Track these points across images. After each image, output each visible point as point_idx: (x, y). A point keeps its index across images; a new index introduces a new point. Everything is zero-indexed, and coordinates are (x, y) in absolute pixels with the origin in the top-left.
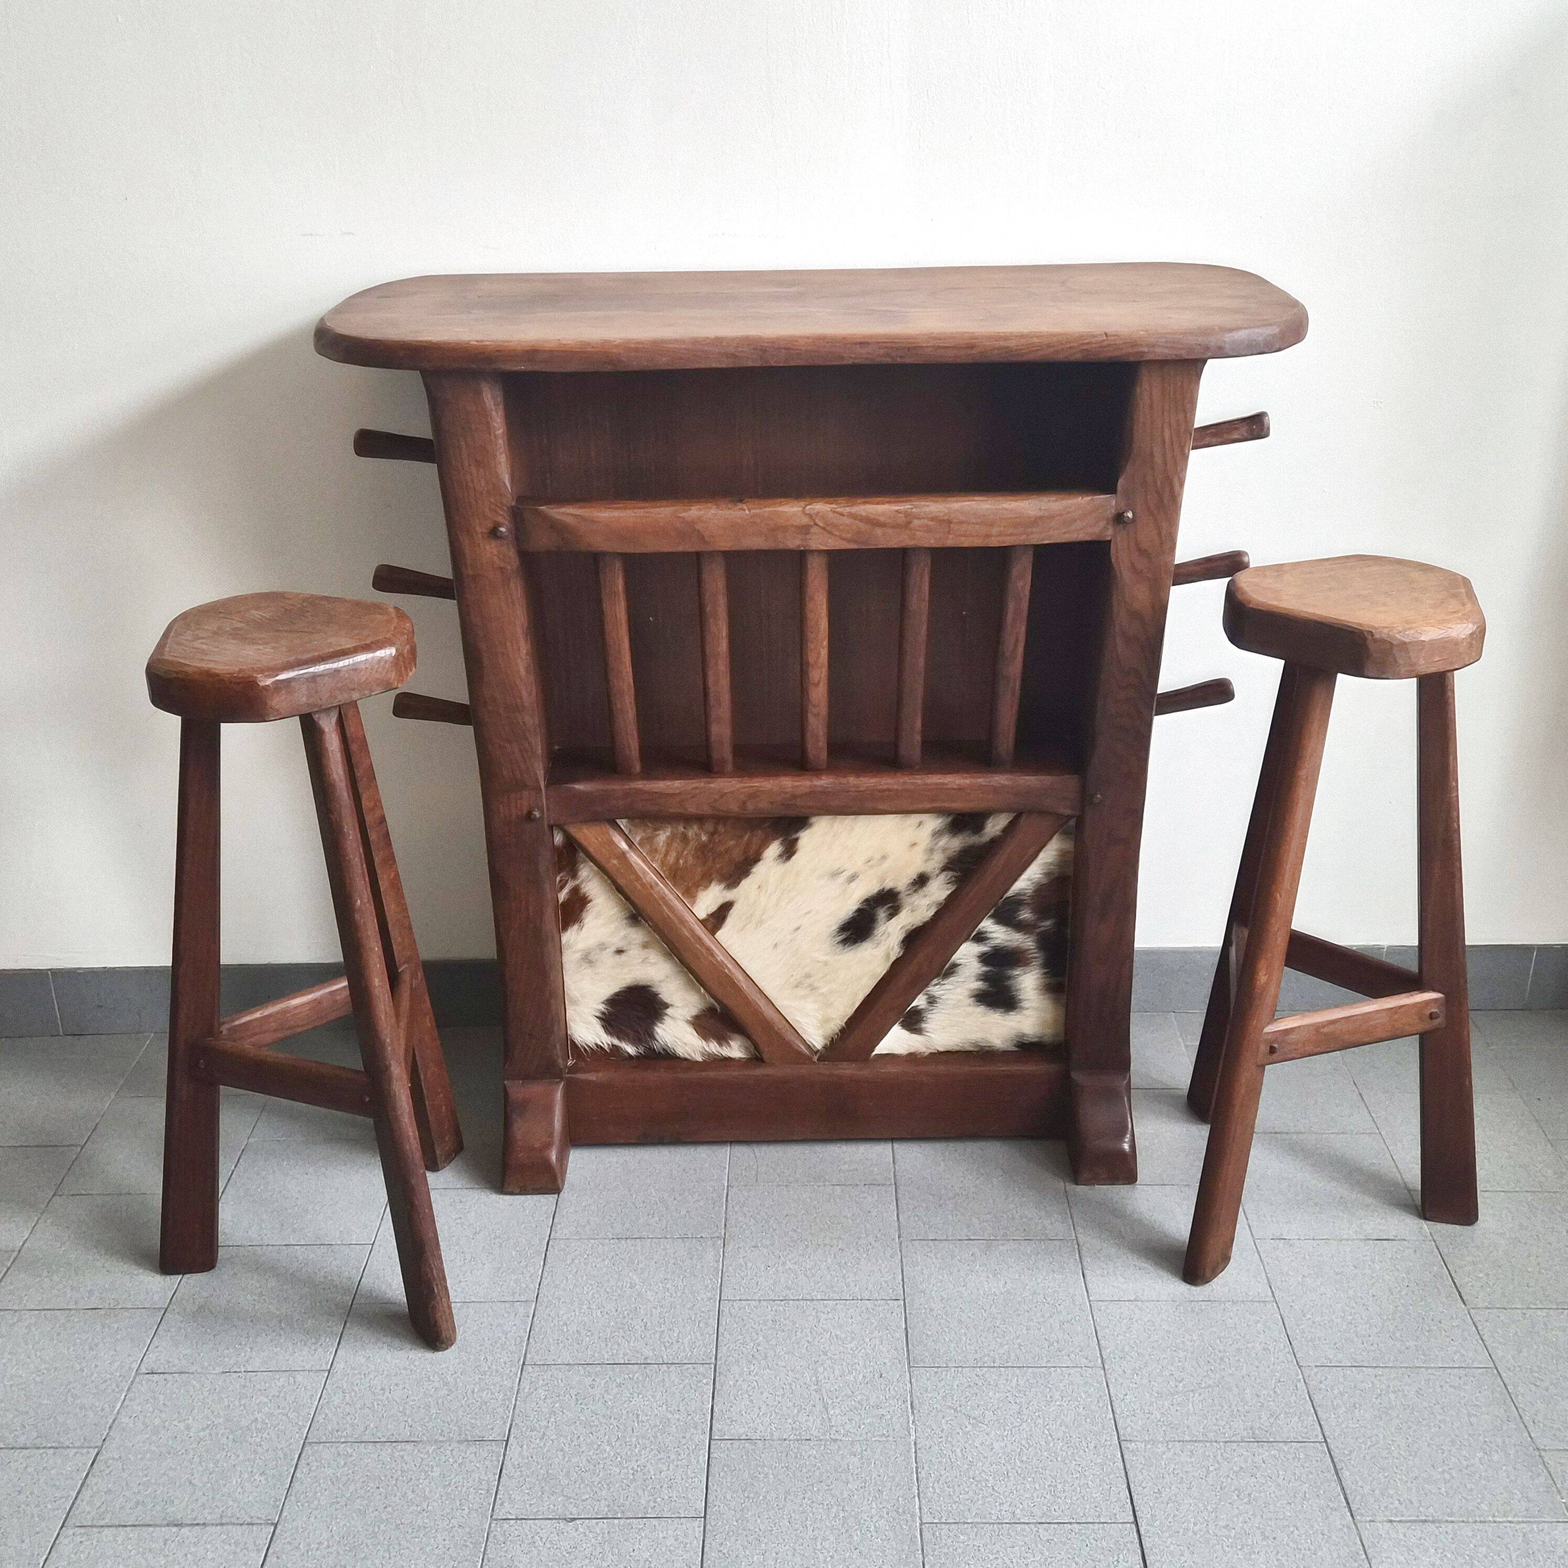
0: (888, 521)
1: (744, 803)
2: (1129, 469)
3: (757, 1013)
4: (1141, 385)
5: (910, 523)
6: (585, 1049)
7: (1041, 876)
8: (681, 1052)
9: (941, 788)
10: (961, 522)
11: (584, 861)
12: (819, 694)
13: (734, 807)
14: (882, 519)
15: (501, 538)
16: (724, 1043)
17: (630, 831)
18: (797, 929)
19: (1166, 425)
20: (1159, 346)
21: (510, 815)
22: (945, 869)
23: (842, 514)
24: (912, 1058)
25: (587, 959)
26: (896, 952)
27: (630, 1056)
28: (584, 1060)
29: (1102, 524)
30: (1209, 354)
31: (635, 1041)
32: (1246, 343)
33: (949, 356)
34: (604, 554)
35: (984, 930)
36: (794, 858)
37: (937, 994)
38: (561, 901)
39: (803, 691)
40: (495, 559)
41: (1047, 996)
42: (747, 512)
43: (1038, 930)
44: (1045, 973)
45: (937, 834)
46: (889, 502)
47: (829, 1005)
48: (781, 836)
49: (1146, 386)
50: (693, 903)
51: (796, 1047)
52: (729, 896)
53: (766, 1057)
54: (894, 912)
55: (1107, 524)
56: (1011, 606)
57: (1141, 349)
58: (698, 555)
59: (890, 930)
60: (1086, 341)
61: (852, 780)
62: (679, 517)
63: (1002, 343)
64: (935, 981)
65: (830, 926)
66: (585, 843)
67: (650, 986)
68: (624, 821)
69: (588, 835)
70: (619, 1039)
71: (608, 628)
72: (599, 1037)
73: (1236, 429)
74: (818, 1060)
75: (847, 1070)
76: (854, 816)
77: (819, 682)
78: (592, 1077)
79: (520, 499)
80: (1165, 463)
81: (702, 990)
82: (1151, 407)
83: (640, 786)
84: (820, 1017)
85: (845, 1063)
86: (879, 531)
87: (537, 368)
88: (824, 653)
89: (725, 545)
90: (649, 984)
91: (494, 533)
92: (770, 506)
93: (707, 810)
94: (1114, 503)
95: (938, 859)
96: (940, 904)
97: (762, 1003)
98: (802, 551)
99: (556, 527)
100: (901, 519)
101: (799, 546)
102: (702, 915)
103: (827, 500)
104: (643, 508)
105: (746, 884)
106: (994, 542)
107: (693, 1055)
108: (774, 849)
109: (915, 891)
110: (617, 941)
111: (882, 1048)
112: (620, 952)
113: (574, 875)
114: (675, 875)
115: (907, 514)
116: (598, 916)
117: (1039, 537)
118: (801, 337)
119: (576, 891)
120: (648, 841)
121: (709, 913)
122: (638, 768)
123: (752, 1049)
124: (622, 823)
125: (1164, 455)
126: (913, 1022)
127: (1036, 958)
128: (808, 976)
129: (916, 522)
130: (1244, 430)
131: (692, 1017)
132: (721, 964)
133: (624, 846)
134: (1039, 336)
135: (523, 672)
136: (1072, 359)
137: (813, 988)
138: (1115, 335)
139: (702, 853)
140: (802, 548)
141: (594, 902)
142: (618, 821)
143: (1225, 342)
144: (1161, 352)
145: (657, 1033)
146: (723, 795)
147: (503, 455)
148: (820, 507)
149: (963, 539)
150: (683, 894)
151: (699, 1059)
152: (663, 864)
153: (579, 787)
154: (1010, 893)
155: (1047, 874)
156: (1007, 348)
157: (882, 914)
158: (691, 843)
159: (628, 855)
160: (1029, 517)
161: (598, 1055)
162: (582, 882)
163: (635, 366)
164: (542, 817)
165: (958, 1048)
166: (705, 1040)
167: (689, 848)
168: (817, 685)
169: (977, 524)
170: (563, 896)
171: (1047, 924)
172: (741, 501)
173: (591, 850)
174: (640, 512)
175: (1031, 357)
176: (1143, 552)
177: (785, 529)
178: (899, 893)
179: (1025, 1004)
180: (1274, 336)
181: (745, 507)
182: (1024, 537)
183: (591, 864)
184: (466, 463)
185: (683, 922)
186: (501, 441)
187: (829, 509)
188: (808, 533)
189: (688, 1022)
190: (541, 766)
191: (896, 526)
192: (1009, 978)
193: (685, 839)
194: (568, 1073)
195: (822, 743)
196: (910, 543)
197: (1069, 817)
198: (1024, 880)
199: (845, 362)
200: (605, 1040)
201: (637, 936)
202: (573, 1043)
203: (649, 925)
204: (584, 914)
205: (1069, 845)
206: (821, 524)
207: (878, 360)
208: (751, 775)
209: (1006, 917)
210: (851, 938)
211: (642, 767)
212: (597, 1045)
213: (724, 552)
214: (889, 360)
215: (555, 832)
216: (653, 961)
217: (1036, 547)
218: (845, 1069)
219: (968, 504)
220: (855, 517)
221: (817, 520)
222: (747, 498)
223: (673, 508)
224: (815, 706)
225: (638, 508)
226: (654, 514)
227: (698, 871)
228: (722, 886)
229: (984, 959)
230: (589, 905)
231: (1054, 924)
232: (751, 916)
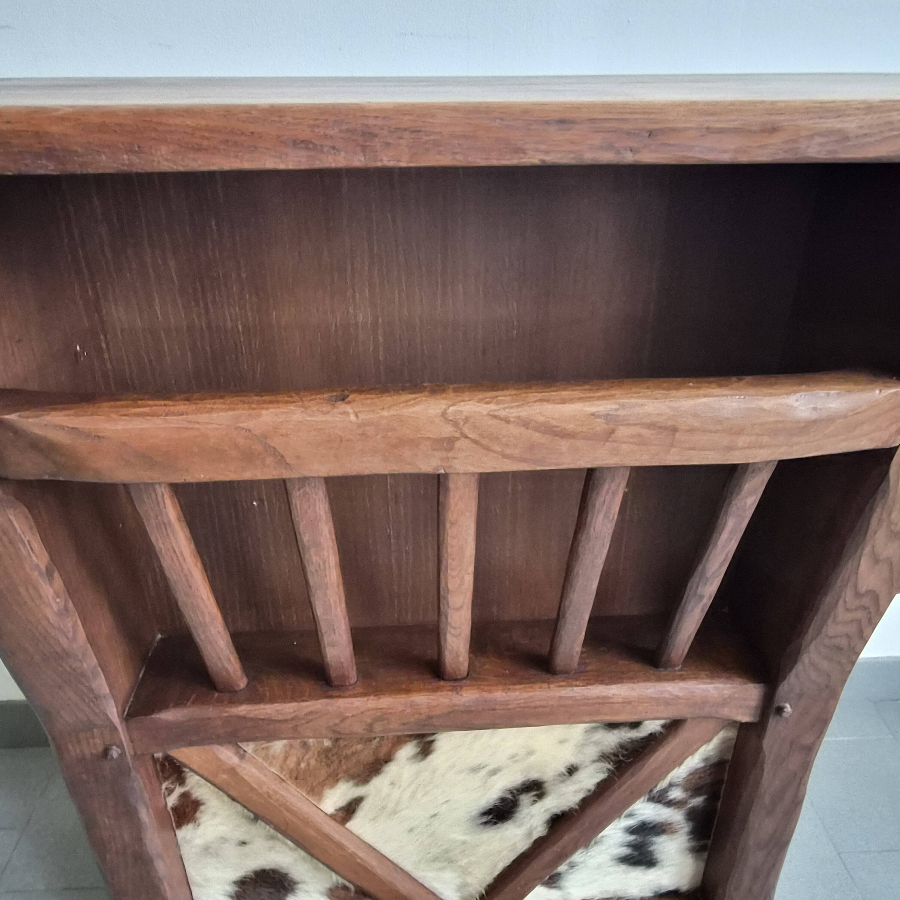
0: (580, 429)
1: (371, 725)
5: (613, 432)
7: (700, 764)
10: (692, 430)
11: (189, 773)
12: (460, 617)
13: (359, 729)
14: (571, 427)
18: (435, 815)
21: (83, 754)
22: (598, 761)
23: (506, 420)
25: (208, 851)
26: (540, 830)
29: (895, 427)
35: (634, 808)
36: (431, 757)
37: (579, 860)
38: (170, 805)
39: (441, 615)
41: (689, 855)
42: (353, 417)
43: (689, 807)
44: (690, 839)
45: (590, 731)
46: (580, 399)
47: (468, 874)
50: (320, 800)
52: (359, 792)
54: (539, 798)
58: (283, 483)
59: (534, 812)
61: (498, 694)
62: (243, 429)
64: (579, 852)
65: (469, 814)
66: (187, 762)
67: (279, 870)
77: (461, 607)
81: (332, 872)
84: (458, 883)
86: (564, 445)
88: (468, 579)
89: (320, 470)
90: (277, 868)
92: (389, 407)
95: (590, 753)
96: (589, 791)
98: (440, 475)
100: (600, 426)
101: (437, 468)
102: (331, 811)
103: (480, 395)
105: (377, 782)
106: (738, 458)
108: (407, 751)
109: (563, 780)
110: (237, 835)
112: (243, 843)
113: (182, 782)
114: (296, 777)
115: (607, 417)
116: (215, 814)
117: (806, 449)
119: (185, 796)
120: (263, 751)
121: (337, 808)
122: (242, 683)
126: (554, 881)
127: (683, 828)
128: (445, 852)
129: (623, 432)
131: (326, 889)
132: (353, 856)
133: (235, 760)
137: (451, 861)
139: (327, 757)
140: (442, 471)
141: (208, 804)
148: (471, 408)
150: (308, 794)
152: (282, 769)
154: (666, 781)
155: (706, 759)
157: (525, 799)
158: (313, 750)
159: (239, 770)
160: (798, 422)
162: (192, 789)
167: (310, 753)
170: (172, 800)
171: (697, 801)
172: (342, 400)
173: (195, 767)
174: (174, 422)
177: (414, 442)
178: (545, 783)
179: (667, 863)
181: (350, 410)
183: (198, 777)
187: (485, 413)
188: (451, 449)
189: (322, 894)
191: (591, 437)
192: (652, 844)
198: (682, 767)
204: (198, 815)
206: (471, 434)
209: (656, 799)
210: (491, 821)
213: (323, 478)
216: (279, 850)
219: (705, 400)
220: (526, 423)
221: (466, 430)
222: (353, 391)
223: (231, 413)
224: (454, 628)
225: (174, 414)
226: (198, 423)
227: (323, 773)
228: (351, 783)
229: (632, 831)
230: (202, 808)
231: (705, 800)
232: (384, 808)
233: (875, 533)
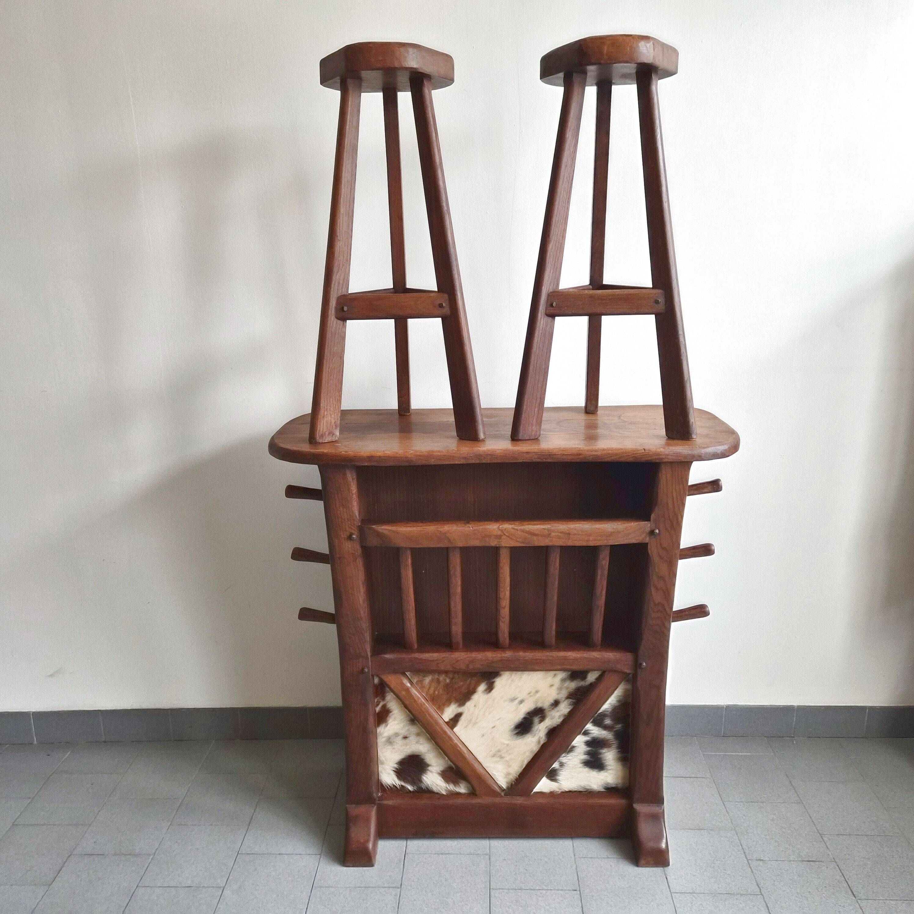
0: (540, 533)
1: (468, 665)
2: (656, 510)
3: (474, 770)
4: (662, 473)
5: (550, 534)
6: (388, 787)
7: (616, 702)
8: (435, 789)
9: (566, 658)
10: (575, 534)
11: (388, 692)
12: (505, 612)
13: (463, 667)
14: (537, 532)
15: (353, 540)
16: (457, 785)
17: (411, 677)
18: (494, 727)
19: (674, 491)
20: (670, 455)
21: (353, 671)
22: (567, 698)
23: (517, 530)
24: (552, 794)
25: (389, 741)
26: (543, 740)
27: (410, 791)
28: (387, 793)
29: (644, 535)
30: (694, 459)
31: (413, 783)
32: (712, 454)
33: (568, 459)
34: (402, 548)
35: (588, 729)
36: (493, 691)
37: (564, 761)
38: (377, 711)
39: (497, 610)
40: (350, 550)
41: (620, 763)
42: (471, 528)
43: (615, 730)
44: (618, 752)
45: (563, 680)
46: (540, 524)
47: (509, 766)
48: (485, 681)
49: (664, 472)
50: (442, 713)
51: (493, 788)
52: (460, 710)
53: (477, 793)
54: (542, 719)
55: (646, 535)
56: (599, 572)
57: (661, 457)
58: (447, 548)
59: (540, 728)
60: (635, 453)
61: (521, 654)
62: (439, 531)
63: (593, 454)
64: (563, 755)
65: (510, 726)
66: (390, 684)
67: (420, 756)
68: (409, 673)
69: (391, 679)
70: (405, 782)
71: (403, 580)
72: (394, 781)
73: (707, 487)
74: (504, 795)
75: (519, 800)
76: (522, 672)
77: (505, 607)
78: (390, 802)
79: (363, 521)
80: (674, 507)
81: (447, 758)
82: (666, 482)
83: (417, 656)
84: (505, 772)
85: (518, 797)
86: (535, 538)
87: (373, 464)
88: (508, 593)
89: (460, 544)
90: (419, 754)
91: (350, 538)
92: (482, 526)
93: (449, 668)
94: (649, 525)
95: (564, 693)
96: (565, 716)
97: (476, 765)
98: (497, 547)
99: (379, 535)
100: (546, 532)
101: (496, 545)
102: (447, 720)
103: (509, 523)
104: (421, 526)
105: (469, 704)
106: (591, 544)
107: (441, 791)
108: (482, 687)
109: (553, 709)
110: (403, 732)
111: (536, 789)
112: (405, 738)
113: (383, 698)
114: (433, 699)
115: (548, 530)
116: (395, 719)
117: (613, 541)
118: (498, 450)
119: (384, 706)
120: (420, 682)
121: (450, 718)
122: (416, 646)
123: (471, 789)
124: (408, 674)
126: (552, 775)
127: (614, 744)
128: (499, 751)
129: (553, 534)
130: (710, 488)
131: (441, 771)
133: (409, 685)
134: (612, 449)
135: (361, 602)
136: (628, 460)
137: (501, 757)
138: (649, 450)
139: (447, 688)
141: (393, 712)
142: (406, 673)
143: (702, 454)
144: (671, 458)
145: (424, 779)
146: (458, 661)
147: (356, 502)
148: (507, 526)
149: (576, 542)
150: (437, 709)
151: (444, 793)
152: (427, 694)
153: (388, 656)
154: (601, 711)
155: (619, 701)
156: (597, 455)
157: (536, 720)
158: (442, 683)
159: (411, 690)
160: (608, 532)
161: (394, 790)
162: (388, 702)
163: (420, 463)
164: (369, 672)
165: (576, 790)
166: (448, 784)
167: (440, 686)
168: (504, 608)
169: (583, 535)
170: (378, 709)
171: (619, 726)
172: (468, 523)
173: (392, 686)
174: (419, 529)
175: (609, 460)
176: (664, 549)
177: (489, 536)
178: (544, 710)
179: (609, 768)
180: (725, 450)
181: (471, 526)
182: (606, 541)
183: (392, 694)
184: (338, 506)
185: (437, 723)
186: (354, 496)
187: (511, 527)
188: (500, 539)
189: (439, 774)
190: (369, 646)
191: (544, 536)
193: (438, 681)
194: (379, 801)
195: (507, 635)
196: (550, 544)
197: (629, 674)
198: (608, 704)
199: (518, 461)
200: (398, 783)
201: (414, 729)
202: (382, 785)
203: (420, 725)
204: (388, 718)
205: (629, 687)
206: (507, 534)
207: (534, 460)
208: (471, 651)
209: (598, 723)
210: (520, 732)
211: (418, 647)
212: (394, 786)
213: (460, 548)
214: (539, 460)
215: (375, 677)
216: (421, 742)
217: (611, 546)
218: (518, 800)
219: (578, 525)
220: (523, 531)
221: (505, 532)
222: (472, 521)
223: (436, 526)
224: (503, 618)
225: (419, 526)
226: (426, 529)
227: (445, 697)
228: (456, 705)
229: (588, 743)
230: (391, 714)
231: (623, 726)
232: (471, 720)
233: (652, 576)
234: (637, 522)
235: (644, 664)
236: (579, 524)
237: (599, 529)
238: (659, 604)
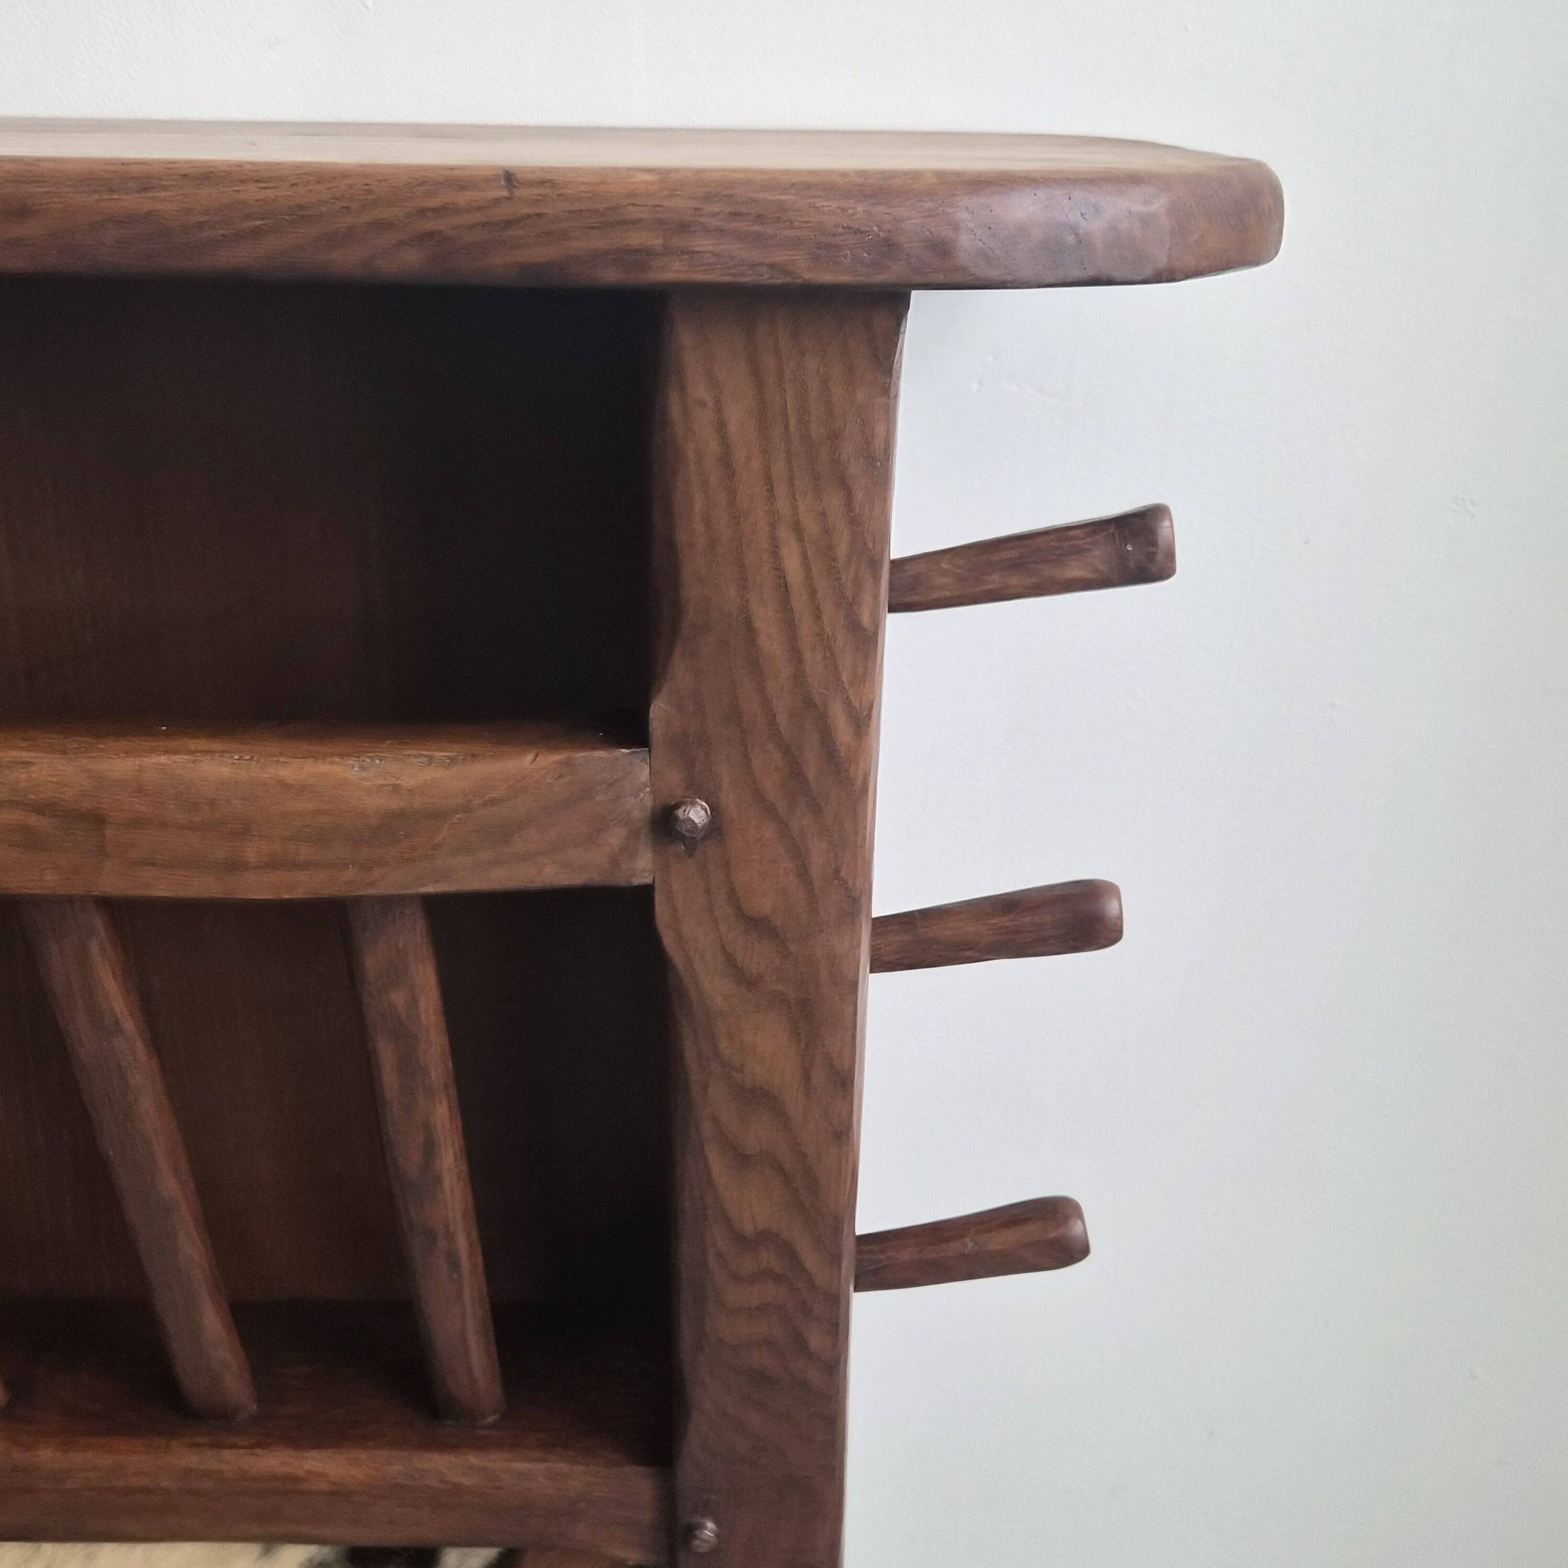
2: (680, 671)
4: (683, 389)
19: (785, 534)
29: (615, 840)
49: (699, 390)
55: (632, 837)
57: (636, 239)
60: (434, 203)
63: (131, 202)
73: (1079, 551)
82: (726, 461)
94: (644, 774)
125: (790, 627)
130: (1098, 556)
138: (542, 183)
169: (191, 827)
176: (758, 925)
180: (1145, 220)
219: (163, 759)
233: (705, 1087)
234: (556, 749)
235: (709, 1529)
236: (166, 752)
237: (302, 789)
238: (764, 1237)
